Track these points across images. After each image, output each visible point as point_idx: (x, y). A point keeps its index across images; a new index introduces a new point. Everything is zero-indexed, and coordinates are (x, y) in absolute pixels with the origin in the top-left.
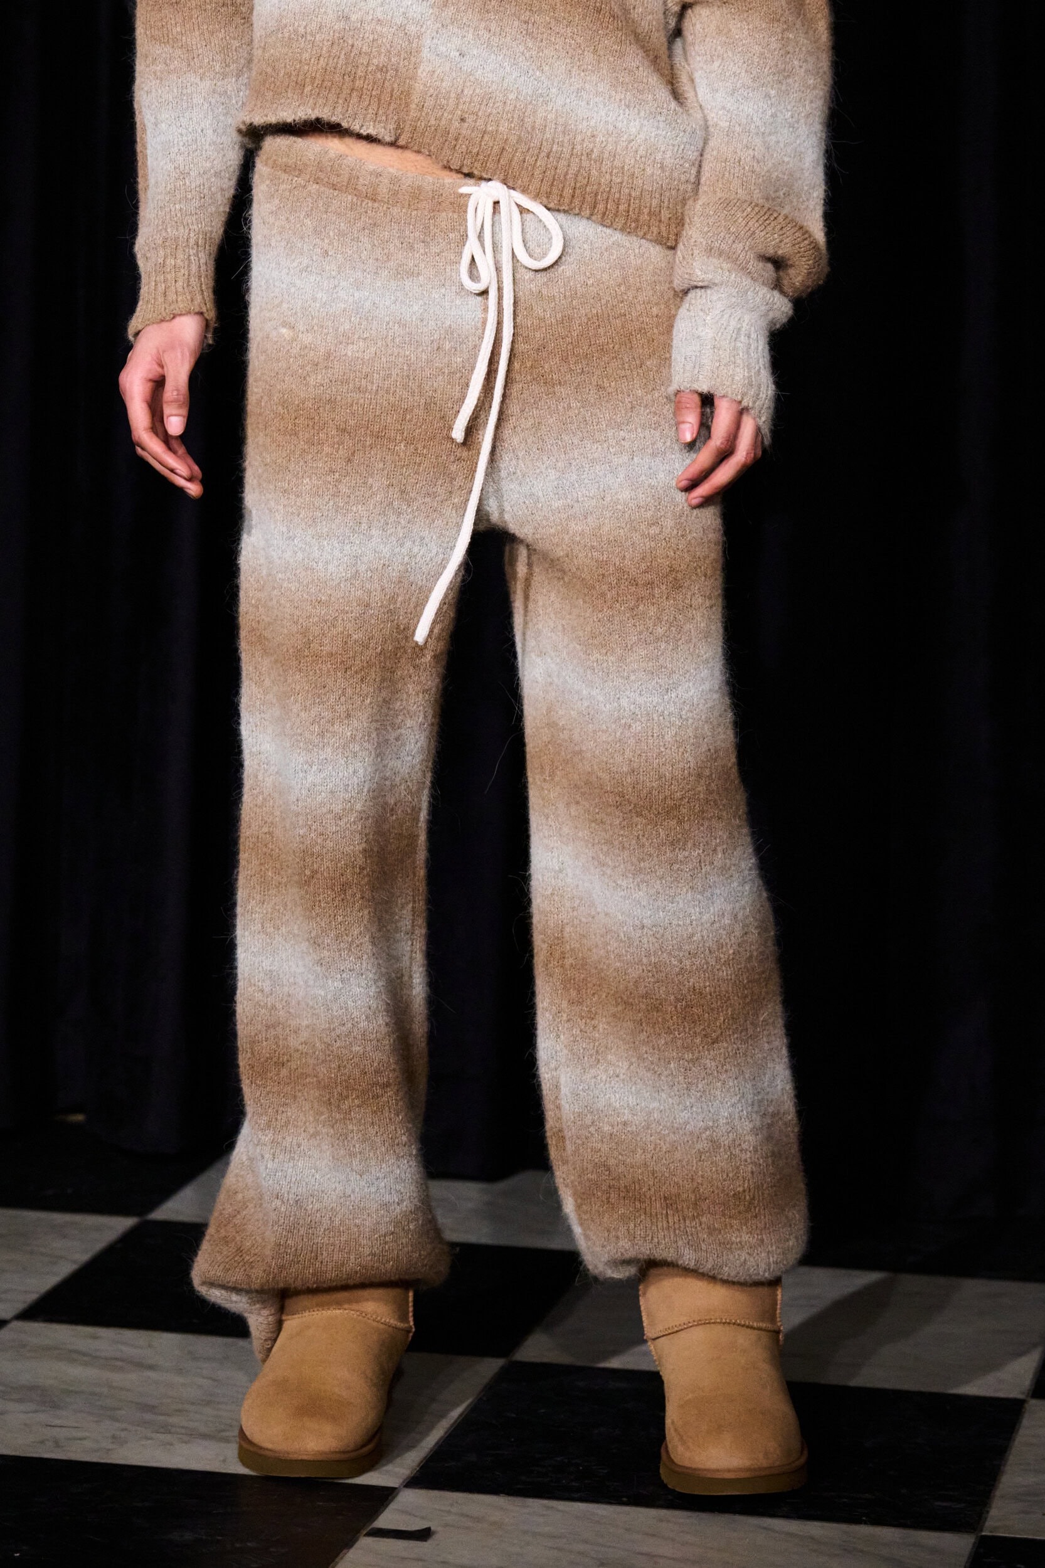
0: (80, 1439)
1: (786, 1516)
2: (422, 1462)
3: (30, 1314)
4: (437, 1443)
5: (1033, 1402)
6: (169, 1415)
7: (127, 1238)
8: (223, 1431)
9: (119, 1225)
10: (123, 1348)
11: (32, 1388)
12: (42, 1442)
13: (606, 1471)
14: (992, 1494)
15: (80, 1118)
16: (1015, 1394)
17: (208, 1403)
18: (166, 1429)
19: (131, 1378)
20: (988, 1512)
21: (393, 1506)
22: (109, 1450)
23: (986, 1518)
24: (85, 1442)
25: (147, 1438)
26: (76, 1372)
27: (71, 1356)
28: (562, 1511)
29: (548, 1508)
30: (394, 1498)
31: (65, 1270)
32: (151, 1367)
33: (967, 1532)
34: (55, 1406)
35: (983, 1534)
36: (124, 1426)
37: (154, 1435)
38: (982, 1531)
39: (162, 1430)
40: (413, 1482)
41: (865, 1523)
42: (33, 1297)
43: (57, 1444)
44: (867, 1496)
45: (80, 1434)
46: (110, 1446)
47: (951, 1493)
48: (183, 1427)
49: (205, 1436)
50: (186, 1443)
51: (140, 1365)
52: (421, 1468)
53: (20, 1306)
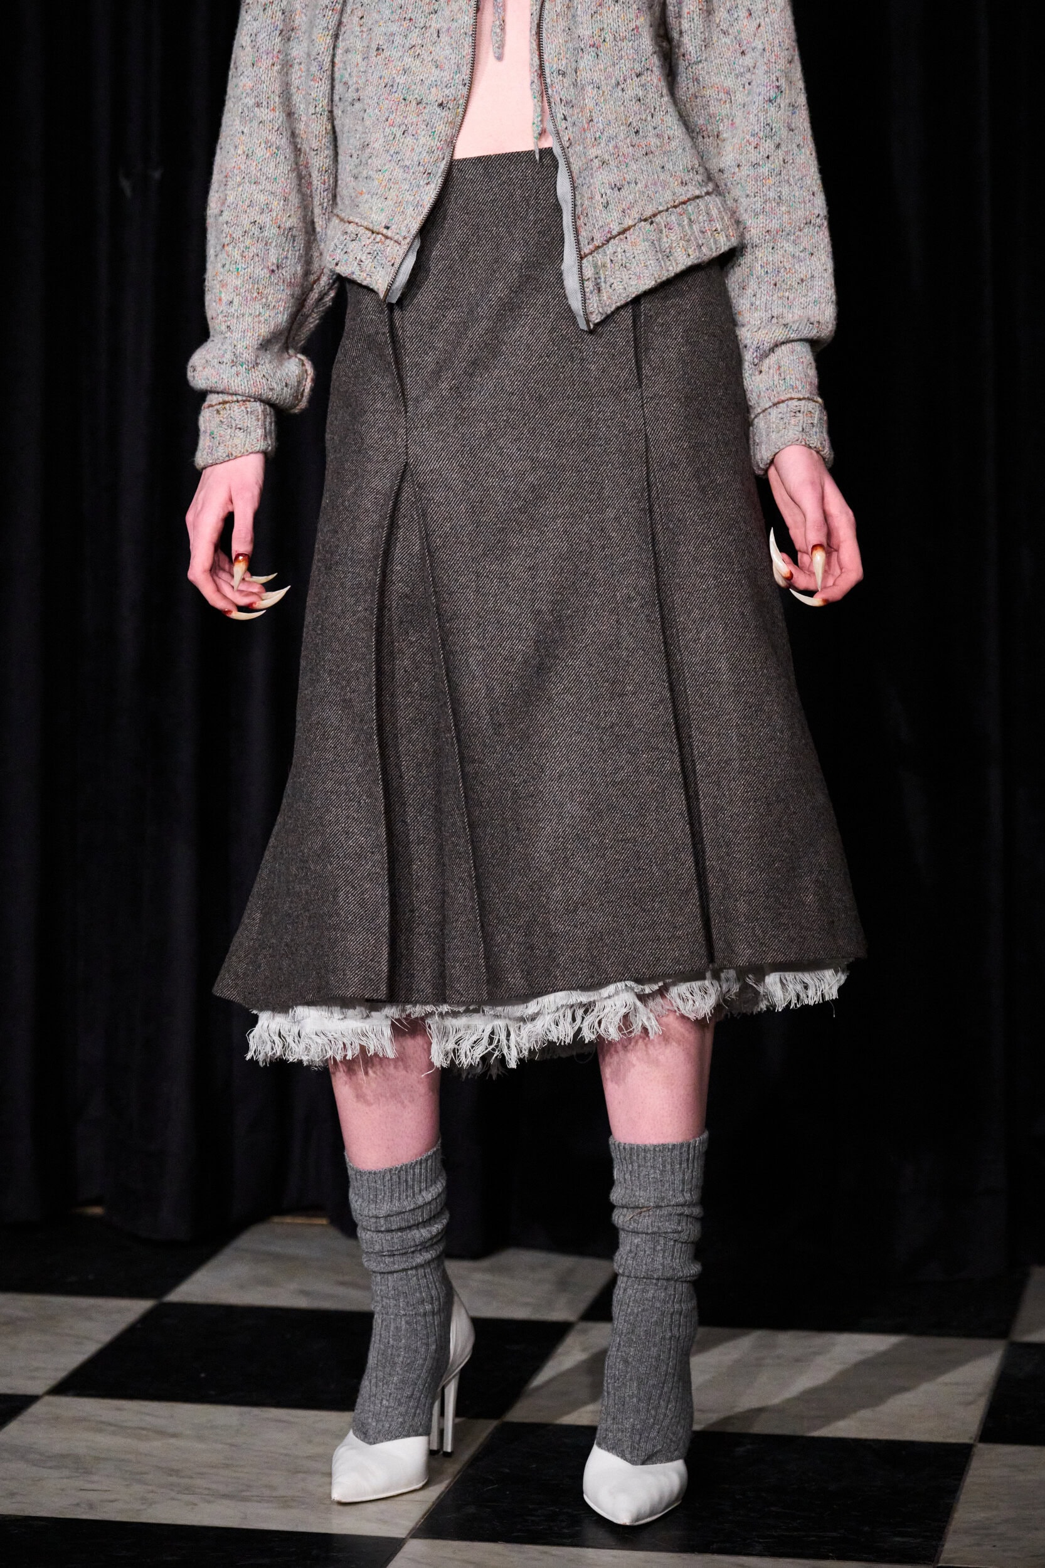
0: (112, 1501)
1: (760, 1554)
2: (425, 1514)
3: (60, 1389)
4: (439, 1497)
5: (981, 1446)
6: (191, 1477)
7: (146, 1318)
8: (244, 1491)
9: (135, 1308)
10: (148, 1418)
11: (65, 1456)
12: (78, 1505)
14: (946, 1530)
15: (97, 1211)
16: (965, 1439)
17: (227, 1466)
18: (189, 1490)
19: (156, 1445)
20: (943, 1546)
21: (400, 1555)
22: (139, 1510)
23: (942, 1551)
24: (114, 1504)
25: (173, 1499)
26: (104, 1441)
27: (100, 1426)
28: (555, 1555)
29: (543, 1553)
30: (401, 1548)
31: (91, 1349)
32: (174, 1435)
33: (925, 1563)
34: (88, 1472)
35: (939, 1565)
36: (150, 1488)
37: (179, 1496)
38: (938, 1562)
39: (187, 1492)
40: (420, 1532)
41: (833, 1558)
42: (62, 1374)
43: (91, 1506)
44: (835, 1534)
45: (112, 1497)
46: (140, 1507)
47: (909, 1530)
48: (209, 1489)
49: (225, 1496)
50: (209, 1502)
51: (162, 1433)
52: (425, 1520)
53: (51, 1383)
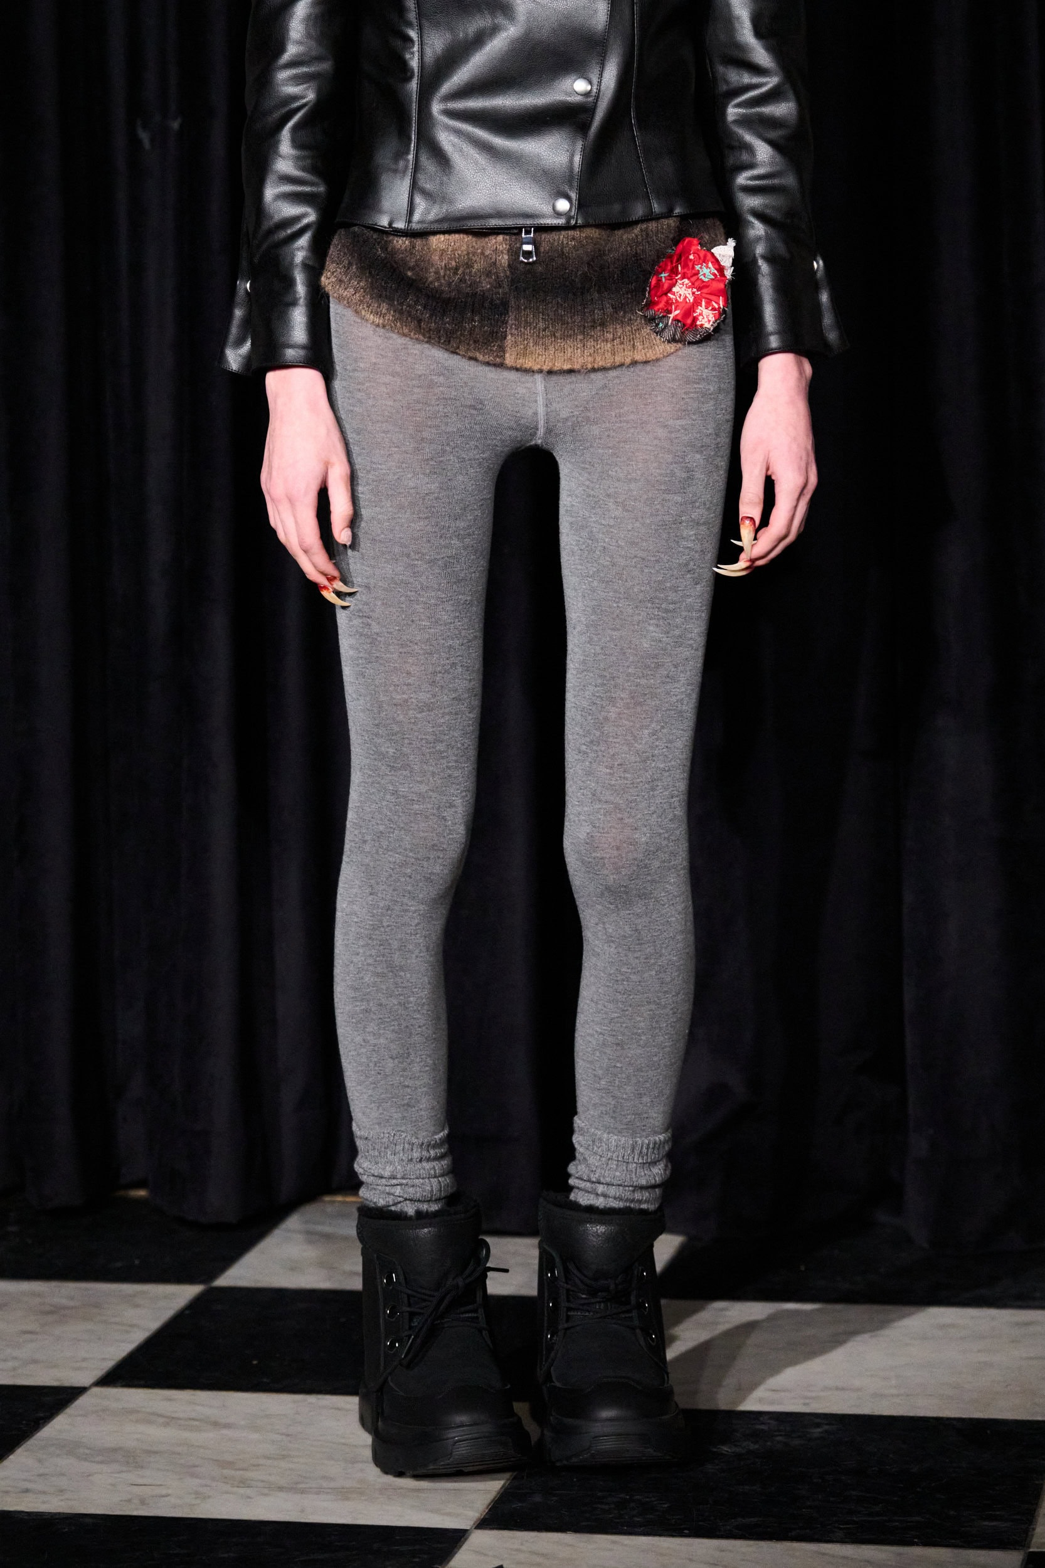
0: (163, 1496)
1: (842, 1541)
2: (490, 1504)
3: (111, 1379)
6: (246, 1470)
7: (195, 1305)
8: (301, 1483)
9: (183, 1294)
10: (198, 1408)
11: (115, 1450)
12: (129, 1501)
13: (666, 1506)
14: (1036, 1514)
15: (142, 1193)
17: (284, 1457)
18: (243, 1483)
19: (209, 1436)
20: (1034, 1529)
21: (465, 1547)
22: (192, 1505)
23: (1033, 1535)
24: (166, 1499)
25: (227, 1493)
26: (156, 1433)
27: (150, 1418)
28: (626, 1545)
29: (614, 1542)
30: (466, 1540)
31: (138, 1337)
32: (227, 1426)
33: (1015, 1549)
34: (139, 1466)
35: (1031, 1550)
36: (204, 1481)
37: (235, 1489)
38: (1029, 1547)
39: (242, 1485)
40: (485, 1523)
41: (917, 1544)
42: (109, 1365)
43: (143, 1502)
44: (919, 1519)
45: (164, 1492)
46: (194, 1502)
47: (998, 1513)
48: (263, 1481)
49: (281, 1489)
50: (266, 1495)
51: (214, 1424)
52: (490, 1510)
53: (98, 1373)
